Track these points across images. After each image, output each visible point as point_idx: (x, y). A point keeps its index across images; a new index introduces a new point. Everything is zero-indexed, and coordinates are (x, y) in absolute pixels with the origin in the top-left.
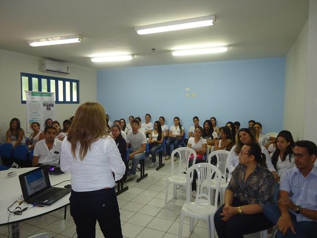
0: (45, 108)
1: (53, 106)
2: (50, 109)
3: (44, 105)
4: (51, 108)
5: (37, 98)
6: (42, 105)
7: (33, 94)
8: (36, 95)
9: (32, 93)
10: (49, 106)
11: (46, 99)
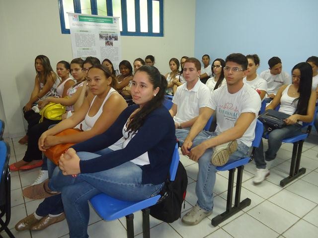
0: (104, 41)
1: (116, 39)
2: (112, 44)
3: (101, 37)
4: (114, 42)
5: (89, 25)
6: (99, 36)
7: (82, 19)
8: (87, 21)
9: (80, 16)
10: (109, 39)
11: (105, 27)
